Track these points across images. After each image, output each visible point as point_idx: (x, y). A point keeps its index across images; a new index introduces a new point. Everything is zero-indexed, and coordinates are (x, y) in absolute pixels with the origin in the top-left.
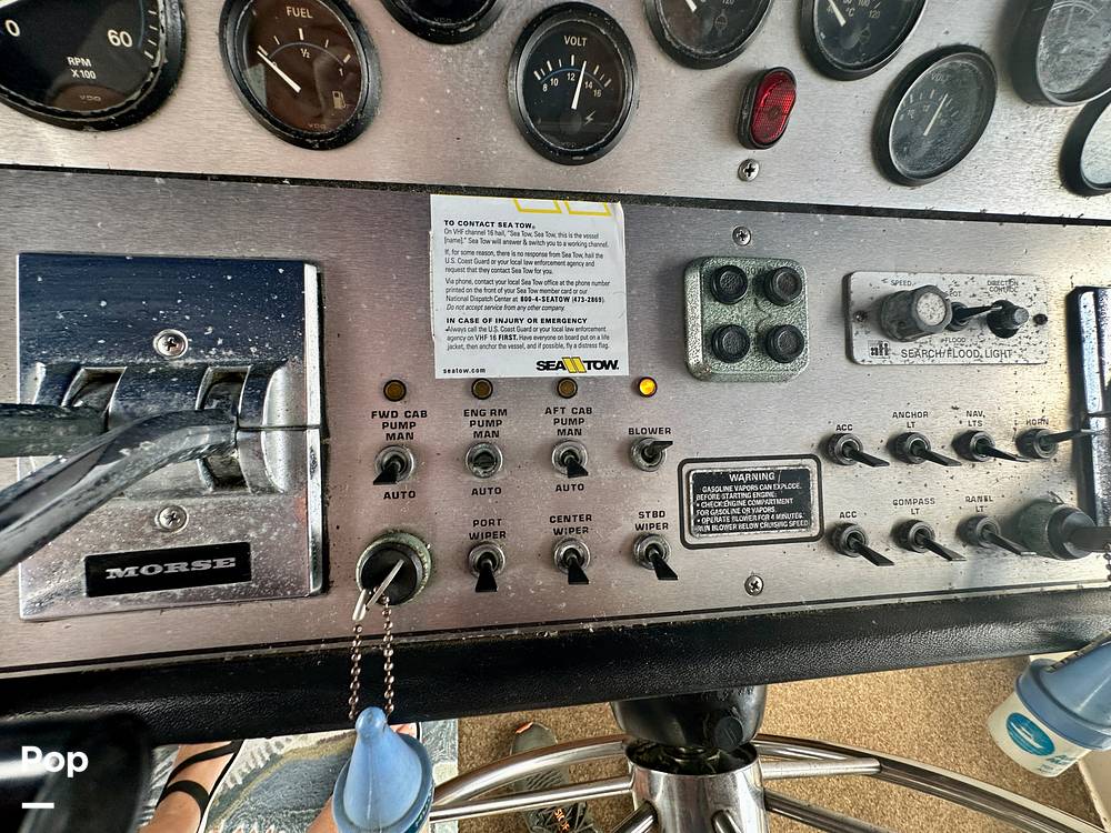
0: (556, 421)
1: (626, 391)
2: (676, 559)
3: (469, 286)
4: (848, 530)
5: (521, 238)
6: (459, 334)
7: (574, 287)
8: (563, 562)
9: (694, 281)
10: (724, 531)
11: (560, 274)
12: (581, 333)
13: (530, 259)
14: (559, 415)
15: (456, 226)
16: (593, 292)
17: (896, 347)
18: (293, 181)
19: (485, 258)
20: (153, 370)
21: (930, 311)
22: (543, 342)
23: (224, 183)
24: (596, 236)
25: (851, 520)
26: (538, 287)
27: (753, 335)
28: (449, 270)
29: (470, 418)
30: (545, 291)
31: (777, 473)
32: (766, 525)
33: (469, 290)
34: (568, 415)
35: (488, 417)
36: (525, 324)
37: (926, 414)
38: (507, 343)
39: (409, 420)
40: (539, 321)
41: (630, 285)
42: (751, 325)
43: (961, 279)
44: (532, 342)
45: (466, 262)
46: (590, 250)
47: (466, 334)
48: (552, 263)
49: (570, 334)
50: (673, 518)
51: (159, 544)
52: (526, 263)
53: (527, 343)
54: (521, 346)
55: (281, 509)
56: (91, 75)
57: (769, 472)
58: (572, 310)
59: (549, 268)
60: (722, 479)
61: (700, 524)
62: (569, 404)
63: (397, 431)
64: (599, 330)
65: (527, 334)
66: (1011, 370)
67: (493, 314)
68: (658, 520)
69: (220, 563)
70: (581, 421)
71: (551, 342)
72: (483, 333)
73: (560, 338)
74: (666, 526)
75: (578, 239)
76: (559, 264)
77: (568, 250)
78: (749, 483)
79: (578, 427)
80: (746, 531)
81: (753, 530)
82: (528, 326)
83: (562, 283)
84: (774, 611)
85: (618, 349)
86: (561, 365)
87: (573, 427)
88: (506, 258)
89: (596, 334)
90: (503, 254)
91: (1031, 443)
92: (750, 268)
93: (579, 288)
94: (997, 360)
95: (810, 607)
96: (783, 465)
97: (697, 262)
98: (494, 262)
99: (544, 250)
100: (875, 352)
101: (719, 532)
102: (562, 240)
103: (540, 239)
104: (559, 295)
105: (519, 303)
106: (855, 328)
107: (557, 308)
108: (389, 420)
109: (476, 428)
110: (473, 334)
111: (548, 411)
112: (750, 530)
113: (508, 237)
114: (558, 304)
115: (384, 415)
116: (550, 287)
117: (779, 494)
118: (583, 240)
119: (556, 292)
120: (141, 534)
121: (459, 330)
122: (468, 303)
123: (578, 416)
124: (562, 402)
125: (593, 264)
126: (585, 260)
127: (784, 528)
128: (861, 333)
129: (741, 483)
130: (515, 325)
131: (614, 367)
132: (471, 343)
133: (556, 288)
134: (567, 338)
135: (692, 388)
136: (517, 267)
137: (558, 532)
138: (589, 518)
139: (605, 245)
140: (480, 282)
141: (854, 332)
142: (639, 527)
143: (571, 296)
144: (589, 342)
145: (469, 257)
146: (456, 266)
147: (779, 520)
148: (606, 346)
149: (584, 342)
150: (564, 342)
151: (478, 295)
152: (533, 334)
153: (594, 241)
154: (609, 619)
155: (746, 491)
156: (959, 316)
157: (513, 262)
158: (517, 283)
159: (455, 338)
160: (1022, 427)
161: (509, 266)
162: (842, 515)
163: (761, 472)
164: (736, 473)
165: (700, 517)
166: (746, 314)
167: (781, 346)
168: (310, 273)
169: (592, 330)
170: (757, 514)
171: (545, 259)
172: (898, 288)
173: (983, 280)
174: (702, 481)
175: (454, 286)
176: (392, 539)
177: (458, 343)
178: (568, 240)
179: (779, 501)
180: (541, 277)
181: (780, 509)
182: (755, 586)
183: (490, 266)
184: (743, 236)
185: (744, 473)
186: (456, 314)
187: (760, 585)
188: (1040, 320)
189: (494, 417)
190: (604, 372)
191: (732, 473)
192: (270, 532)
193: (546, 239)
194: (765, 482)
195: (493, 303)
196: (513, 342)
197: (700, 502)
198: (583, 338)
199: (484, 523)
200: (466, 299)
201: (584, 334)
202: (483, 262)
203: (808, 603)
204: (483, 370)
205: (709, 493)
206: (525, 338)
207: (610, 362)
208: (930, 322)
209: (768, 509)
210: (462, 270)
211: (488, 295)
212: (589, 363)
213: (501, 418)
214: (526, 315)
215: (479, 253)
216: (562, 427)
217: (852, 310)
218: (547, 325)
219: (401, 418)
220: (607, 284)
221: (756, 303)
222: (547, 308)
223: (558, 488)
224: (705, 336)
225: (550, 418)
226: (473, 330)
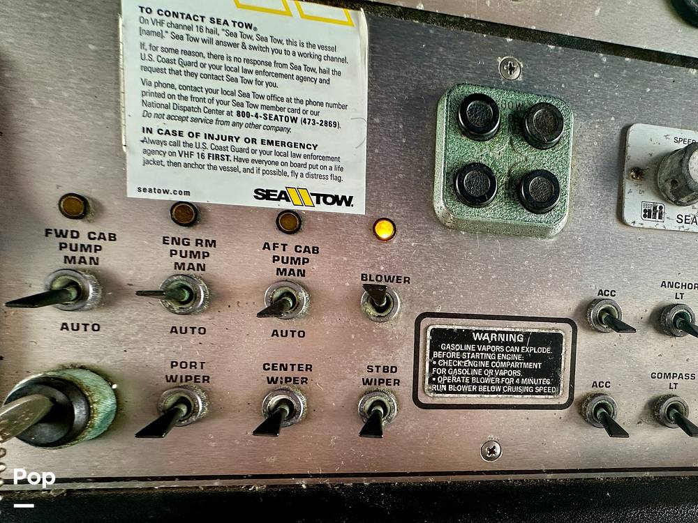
0: (275, 259)
1: (362, 233)
2: (407, 418)
3: (171, 91)
5: (239, 40)
6: (157, 147)
7: (303, 107)
10: (462, 392)
11: (287, 88)
12: (310, 161)
13: (249, 67)
14: (279, 252)
15: (155, 15)
16: (327, 114)
17: (671, 210)
19: (192, 59)
22: (262, 167)
24: (334, 49)
25: (604, 390)
26: (259, 102)
28: (145, 68)
29: (170, 247)
30: (268, 108)
31: (526, 335)
32: (510, 389)
33: (172, 96)
34: (290, 252)
35: (192, 248)
36: (241, 144)
37: (696, 286)
38: (219, 163)
39: (93, 243)
40: (259, 141)
41: (373, 109)
44: (250, 165)
45: (168, 61)
46: (325, 64)
47: (167, 148)
48: (277, 75)
49: (296, 160)
50: (406, 375)
52: (245, 71)
53: (242, 166)
54: (235, 169)
57: (517, 333)
58: (300, 133)
59: (270, 79)
60: (464, 337)
61: (436, 383)
62: (292, 241)
63: (77, 254)
64: (332, 159)
65: (243, 156)
67: (202, 128)
68: (389, 376)
70: (306, 261)
71: (273, 168)
72: (188, 149)
73: (284, 164)
74: (397, 382)
75: (311, 50)
76: (286, 76)
77: (298, 61)
78: (493, 343)
80: (486, 393)
81: (495, 393)
82: (245, 146)
83: (289, 100)
84: (510, 478)
85: (354, 184)
86: (284, 196)
87: (296, 267)
88: (218, 62)
89: (328, 163)
90: (215, 57)
93: (310, 108)
95: (549, 476)
96: (534, 327)
98: (203, 66)
99: (268, 57)
101: (456, 392)
102: (291, 48)
103: (263, 44)
104: (285, 113)
105: (235, 118)
106: (628, 185)
107: (282, 129)
108: (69, 240)
109: (177, 258)
110: (175, 149)
111: (266, 246)
112: (491, 393)
113: (223, 37)
114: (283, 124)
115: (61, 234)
116: (273, 103)
117: (527, 358)
118: (317, 51)
119: (282, 109)
121: (158, 142)
122: (170, 112)
123: (301, 255)
124: (283, 238)
125: (328, 81)
126: (319, 76)
127: (529, 393)
128: (635, 192)
129: (486, 343)
130: (229, 143)
131: (348, 204)
132: (173, 159)
133: (280, 104)
134: (293, 165)
136: (232, 74)
137: (272, 381)
138: (309, 367)
139: (344, 60)
140: (186, 88)
141: (627, 191)
142: (366, 382)
143: (300, 116)
144: (319, 172)
145: (171, 56)
146: (155, 65)
147: (524, 385)
148: (339, 179)
149: (312, 171)
150: (288, 169)
151: (182, 103)
152: (250, 156)
153: (331, 54)
154: (324, 476)
155: (490, 352)
157: (228, 69)
158: (233, 94)
159: (153, 152)
161: (223, 72)
162: (595, 385)
163: (509, 333)
164: (480, 332)
165: (436, 375)
167: (532, 194)
169: (324, 158)
170: (501, 377)
171: (268, 69)
174: (440, 337)
175: (152, 89)
177: (157, 158)
178: (298, 49)
179: (527, 365)
180: (261, 90)
181: (526, 373)
182: (492, 451)
184: (512, 68)
185: (490, 332)
186: (154, 124)
187: (498, 451)
189: (199, 248)
190: (335, 209)
191: (476, 332)
193: (270, 45)
194: (511, 344)
195: (202, 115)
196: (225, 164)
197: (437, 359)
198: (312, 167)
199: (183, 365)
200: (167, 107)
201: (314, 162)
202: (190, 64)
203: (549, 472)
204: (187, 193)
205: (447, 351)
206: (240, 160)
207: (344, 197)
209: (514, 373)
210: (162, 71)
211: (195, 104)
212: (318, 196)
213: (208, 249)
214: (244, 133)
215: (185, 52)
216: (282, 266)
217: (627, 166)
218: (268, 148)
219: (83, 240)
220: (344, 107)
221: (511, 143)
222: (269, 128)
223: (275, 333)
224: (447, 174)
225: (269, 254)
226: (176, 144)
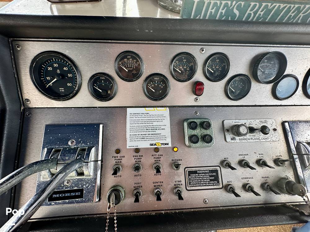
0: (154, 158)
1: (171, 150)
2: (185, 194)
3: (135, 127)
4: (230, 186)
5: (146, 116)
6: (132, 138)
7: (158, 126)
8: (156, 194)
9: (186, 124)
10: (197, 186)
11: (155, 124)
12: (160, 137)
13: (148, 121)
14: (155, 156)
15: (132, 114)
16: (162, 127)
17: (237, 138)
18: (99, 107)
19: (138, 121)
20: (68, 149)
21: (243, 130)
22: (151, 139)
23: (85, 108)
24: (163, 115)
25: (230, 183)
26: (150, 127)
27: (200, 137)
28: (130, 124)
29: (134, 158)
30: (152, 128)
31: (209, 170)
32: (208, 185)
33: (135, 128)
34: (157, 156)
35: (138, 157)
36: (147, 135)
37: (248, 155)
38: (143, 140)
39: (120, 158)
40: (150, 134)
41: (171, 125)
42: (199, 134)
43: (252, 121)
44: (149, 139)
45: (134, 122)
46: (162, 118)
47: (134, 138)
48: (153, 121)
49: (157, 137)
50: (183, 182)
51: (64, 189)
52: (147, 122)
54: (146, 140)
55: (91, 180)
56: (63, 91)
57: (207, 170)
58: (158, 132)
59: (152, 122)
60: (195, 172)
61: (190, 184)
62: (157, 154)
63: (118, 161)
64: (164, 136)
65: (147, 137)
66: (268, 143)
67: (140, 133)
68: (180, 183)
69: (77, 194)
70: (160, 158)
71: (153, 139)
72: (138, 138)
74: (182, 184)
76: (155, 121)
77: (157, 118)
78: (202, 173)
79: (159, 159)
80: (202, 186)
81: (204, 186)
82: (148, 136)
83: (155, 126)
84: (212, 209)
85: (169, 140)
86: (155, 145)
87: (158, 159)
88: (143, 121)
89: (163, 137)
90: (142, 120)
91: (278, 162)
92: (198, 121)
93: (159, 126)
94: (265, 140)
95: (221, 208)
96: (211, 168)
97: (186, 120)
98: (140, 122)
99: (152, 118)
100: (232, 139)
101: (195, 186)
102: (155, 116)
103: (150, 116)
104: (155, 128)
105: (146, 131)
106: (226, 133)
107: (154, 131)
108: (116, 158)
109: (136, 160)
110: (135, 138)
111: (152, 155)
112: (203, 186)
113: (144, 116)
114: (155, 130)
115: (115, 157)
116: (153, 127)
117: (210, 176)
118: (160, 116)
119: (154, 128)
120: (61, 186)
121: (132, 137)
122: (135, 131)
123: (159, 157)
124: (156, 153)
125: (162, 121)
126: (161, 120)
127: (212, 185)
128: (228, 135)
129: (200, 173)
130: (145, 135)
131: (168, 145)
132: (135, 140)
133: (154, 127)
134: (157, 138)
135: (187, 149)
137: (155, 186)
138: (162, 182)
139: (165, 117)
140: (137, 126)
141: (226, 135)
142: (175, 185)
143: (158, 128)
144: (162, 139)
145: (135, 121)
146: (132, 123)
147: (211, 183)
148: (166, 140)
149: (161, 139)
150: (156, 139)
151: (137, 129)
152: (149, 137)
153: (162, 116)
154: (168, 210)
155: (202, 175)
156: (252, 130)
157: (145, 122)
158: (145, 126)
159: (131, 139)
160: (275, 157)
162: (228, 182)
163: (205, 170)
164: (199, 171)
165: (190, 182)
166: (198, 132)
167: (208, 139)
168: (101, 126)
169: (163, 136)
170: (205, 182)
171: (151, 121)
172: (236, 124)
173: (258, 121)
174: (190, 173)
175: (132, 127)
176: (115, 188)
177: (132, 140)
178: (157, 116)
179: (211, 178)
180: (151, 125)
181: (211, 180)
182: (206, 201)
183: (139, 123)
184: (197, 113)
185: (201, 171)
186: (132, 134)
187: (207, 201)
188: (275, 130)
189: (140, 157)
190: (165, 146)
191: (198, 171)
192: (88, 186)
193: (152, 116)
194: (206, 173)
195: (140, 131)
196: (144, 140)
197: (190, 178)
198: (160, 138)
199: (137, 183)
200: (134, 130)
201: (161, 137)
202: (138, 122)
203: (221, 207)
204: (137, 146)
205: (192, 176)
206: (147, 138)
207: (167, 143)
208: (243, 133)
209: (208, 180)
210: (133, 124)
211: (139, 129)
212: (162, 144)
213: (141, 157)
214: (147, 133)
215: (137, 120)
216: (156, 159)
217: (225, 129)
218: (152, 135)
219: (119, 158)
220: (166, 125)
221: (200, 129)
222: (152, 131)
223: (155, 175)
224: (188, 137)
225: (153, 157)
226: (135, 137)
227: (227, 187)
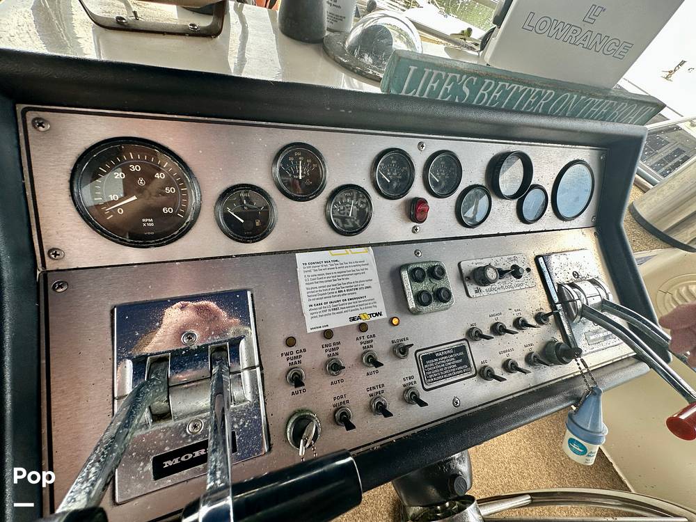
0: (361, 343)
1: (387, 324)
2: (424, 397)
4: (486, 370)
5: (334, 266)
6: (314, 311)
7: (358, 284)
8: (377, 409)
9: (405, 274)
10: (439, 380)
11: (352, 279)
12: (364, 303)
13: (339, 274)
14: (362, 340)
15: (308, 265)
16: (367, 284)
17: (483, 288)
18: (237, 256)
20: (184, 352)
21: (491, 274)
22: (350, 309)
23: (207, 261)
24: (363, 261)
25: (486, 364)
26: (345, 286)
27: (432, 293)
28: (307, 284)
29: (325, 349)
30: (348, 287)
31: (453, 349)
32: (455, 373)
33: (317, 291)
34: (366, 339)
35: (333, 347)
36: (342, 302)
37: (501, 314)
38: (336, 311)
39: (298, 355)
40: (347, 300)
42: (430, 289)
43: (498, 258)
44: (346, 309)
45: (314, 279)
46: (362, 267)
47: (318, 311)
48: (348, 275)
49: (360, 303)
50: (417, 378)
51: (190, 442)
52: (338, 276)
53: (344, 310)
54: (342, 312)
55: (249, 410)
56: (152, 225)
57: (450, 349)
58: (360, 293)
59: (348, 277)
60: (433, 356)
61: (429, 378)
62: (365, 334)
63: (293, 361)
64: (372, 300)
65: (343, 306)
66: (524, 291)
67: (328, 300)
68: (412, 380)
70: (372, 341)
71: (354, 308)
72: (325, 309)
73: (357, 306)
74: (415, 382)
75: (357, 264)
76: (351, 275)
77: (354, 268)
78: (444, 356)
79: (371, 344)
80: (447, 378)
81: (450, 377)
83: (354, 283)
85: (381, 307)
86: (359, 318)
87: (369, 344)
88: (329, 276)
90: (328, 274)
91: (540, 318)
92: (425, 267)
93: (361, 283)
94: (519, 288)
95: (480, 408)
96: (455, 345)
97: (405, 266)
98: (325, 278)
99: (344, 269)
100: (476, 292)
101: (437, 380)
102: (351, 265)
103: (342, 266)
105: (338, 294)
106: (467, 284)
107: (353, 293)
108: (290, 356)
109: (328, 353)
110: (321, 310)
111: (357, 339)
113: (329, 267)
114: (353, 291)
115: (287, 354)
116: (349, 285)
117: (457, 358)
118: (359, 264)
119: (352, 286)
120: (181, 438)
121: (315, 309)
122: (317, 297)
123: (370, 339)
124: (363, 334)
125: (364, 273)
126: (361, 272)
127: (461, 373)
128: (470, 285)
129: (440, 357)
130: (338, 303)
131: (381, 315)
132: (321, 314)
134: (360, 305)
135: (413, 319)
136: (335, 279)
137: (371, 395)
138: (383, 385)
139: (368, 264)
140: (320, 287)
142: (405, 386)
143: (358, 287)
145: (314, 277)
147: (459, 370)
148: (376, 306)
149: (367, 306)
150: (358, 307)
151: (320, 293)
152: (345, 306)
153: (363, 263)
155: (443, 360)
156: (501, 273)
157: (333, 277)
158: (336, 285)
159: (313, 313)
160: (535, 312)
161: (332, 279)
162: (482, 363)
163: (447, 350)
164: (438, 352)
165: (428, 375)
166: (426, 285)
167: (442, 296)
168: (249, 294)
169: (369, 300)
170: (450, 369)
171: (345, 274)
172: (478, 266)
173: (505, 258)
174: (426, 358)
175: (310, 290)
176: (302, 414)
177: (315, 315)
178: (353, 265)
179: (457, 362)
180: (345, 281)
181: (458, 365)
182: (457, 403)
183: (324, 280)
184: (418, 253)
185: (441, 352)
186: (312, 303)
187: (459, 402)
188: (529, 270)
189: (335, 346)
190: (377, 318)
191: (436, 353)
192: (244, 424)
193: (344, 265)
194: (450, 354)
195: (327, 295)
196: (338, 311)
197: (427, 368)
198: (366, 304)
199: (338, 398)
200: (316, 295)
201: (366, 302)
202: (321, 278)
203: (479, 406)
204: (327, 326)
205: (429, 364)
206: (342, 308)
207: (379, 313)
208: (492, 279)
209: (454, 366)
210: (313, 283)
211: (324, 292)
212: (370, 314)
213: (338, 346)
214: (342, 298)
215: (319, 275)
216: (364, 345)
217: (464, 276)
218: (350, 301)
219: (295, 355)
220: (371, 280)
221: (430, 280)
222: (349, 294)
223: (368, 374)
224: (414, 297)
225: (359, 341)
226: (321, 308)
227: (483, 371)
